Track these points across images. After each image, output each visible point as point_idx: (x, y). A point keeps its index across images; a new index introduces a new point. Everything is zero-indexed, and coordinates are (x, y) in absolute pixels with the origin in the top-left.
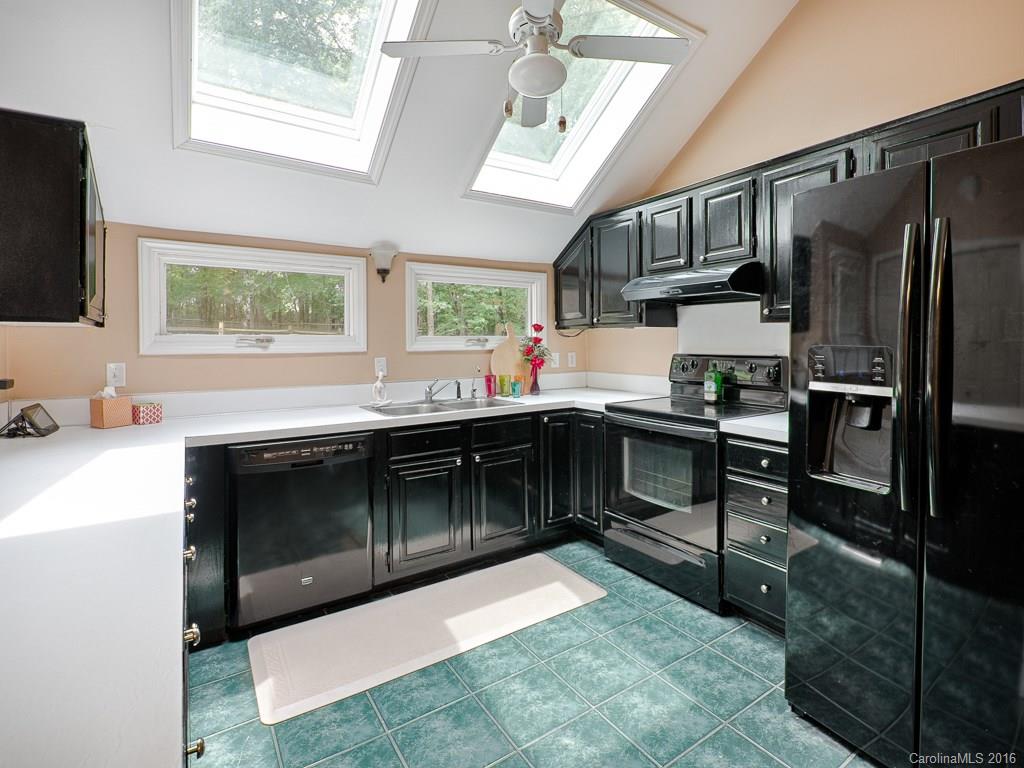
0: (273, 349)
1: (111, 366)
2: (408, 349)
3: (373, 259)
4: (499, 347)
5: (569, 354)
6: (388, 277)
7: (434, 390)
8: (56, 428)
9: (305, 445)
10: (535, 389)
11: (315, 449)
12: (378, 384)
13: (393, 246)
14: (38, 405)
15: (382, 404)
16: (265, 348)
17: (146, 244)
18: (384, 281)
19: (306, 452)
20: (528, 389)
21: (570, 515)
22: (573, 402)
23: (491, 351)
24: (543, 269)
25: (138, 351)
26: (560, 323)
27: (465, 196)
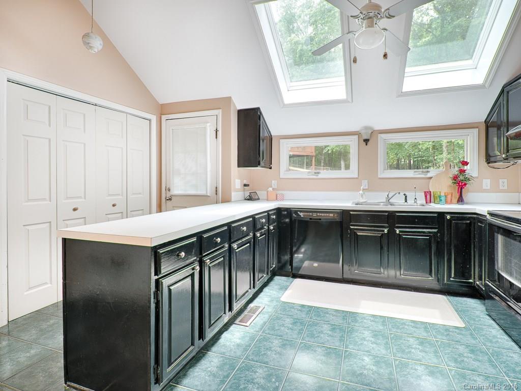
0: (320, 176)
1: (273, 182)
2: (379, 177)
3: (362, 136)
4: (437, 175)
5: (501, 181)
6: (369, 143)
7: (390, 196)
8: (259, 199)
9: (315, 212)
10: (460, 200)
11: (318, 214)
12: (361, 192)
13: (370, 128)
14: (255, 192)
15: (362, 201)
16: (317, 175)
17: (282, 141)
18: (366, 145)
19: (315, 215)
20: (455, 200)
21: (471, 281)
22: (475, 209)
23: (431, 178)
24: (476, 125)
25: (280, 176)
26: (489, 159)
27: (399, 96)
